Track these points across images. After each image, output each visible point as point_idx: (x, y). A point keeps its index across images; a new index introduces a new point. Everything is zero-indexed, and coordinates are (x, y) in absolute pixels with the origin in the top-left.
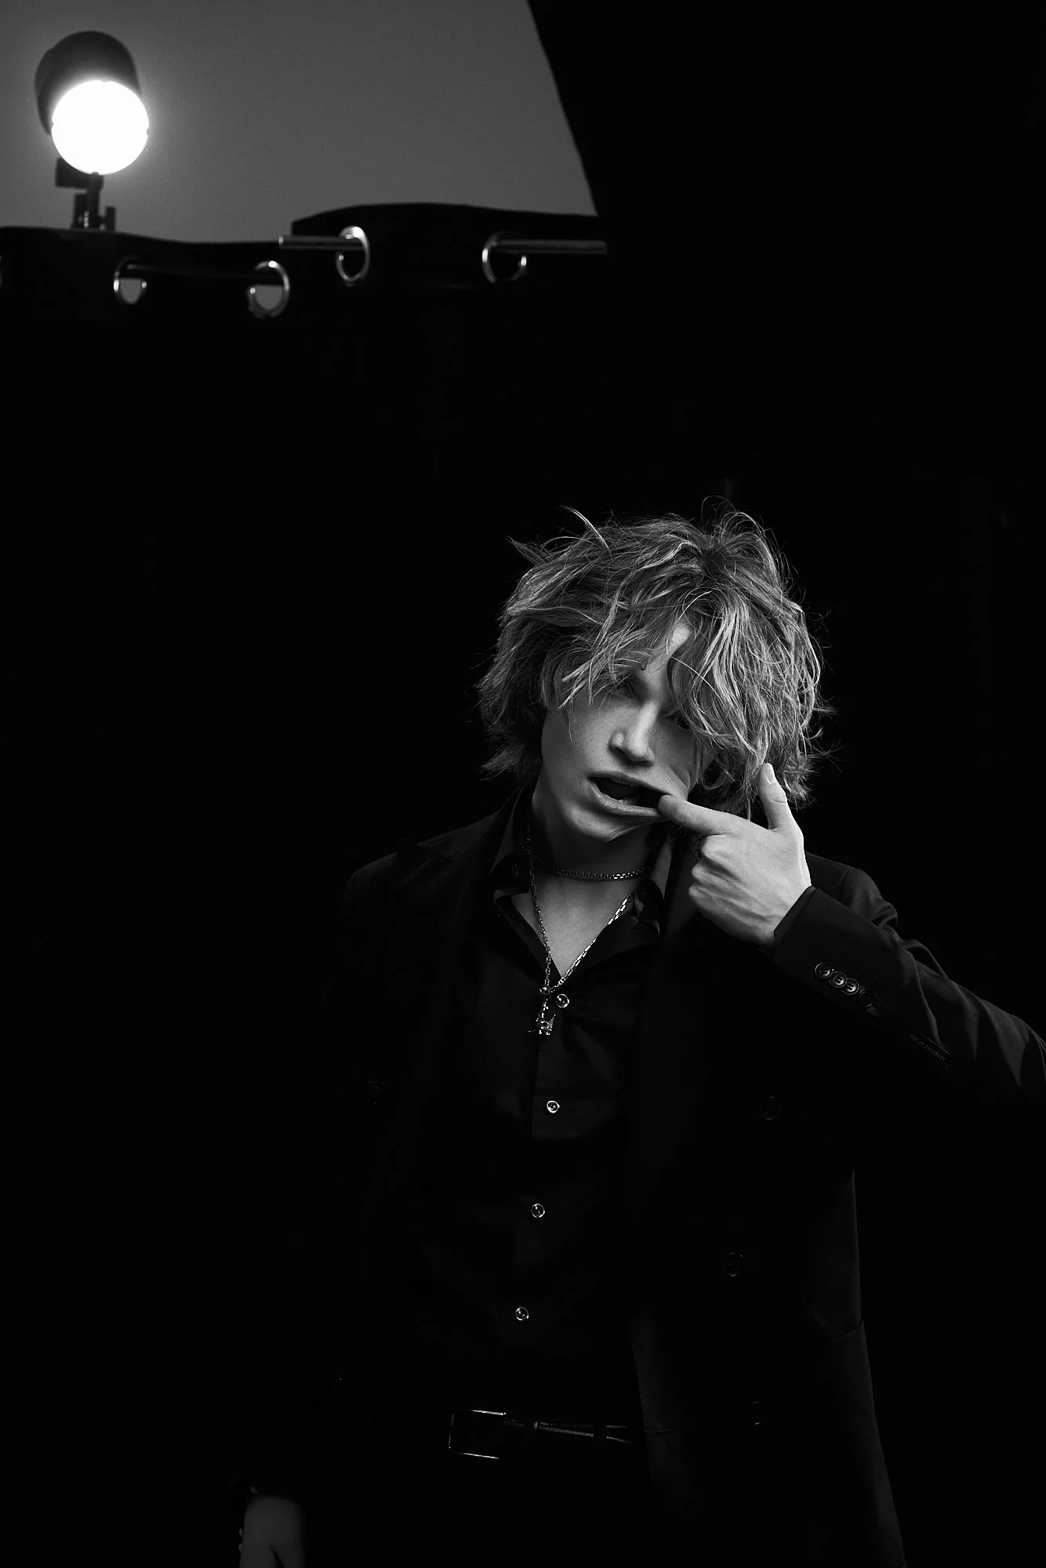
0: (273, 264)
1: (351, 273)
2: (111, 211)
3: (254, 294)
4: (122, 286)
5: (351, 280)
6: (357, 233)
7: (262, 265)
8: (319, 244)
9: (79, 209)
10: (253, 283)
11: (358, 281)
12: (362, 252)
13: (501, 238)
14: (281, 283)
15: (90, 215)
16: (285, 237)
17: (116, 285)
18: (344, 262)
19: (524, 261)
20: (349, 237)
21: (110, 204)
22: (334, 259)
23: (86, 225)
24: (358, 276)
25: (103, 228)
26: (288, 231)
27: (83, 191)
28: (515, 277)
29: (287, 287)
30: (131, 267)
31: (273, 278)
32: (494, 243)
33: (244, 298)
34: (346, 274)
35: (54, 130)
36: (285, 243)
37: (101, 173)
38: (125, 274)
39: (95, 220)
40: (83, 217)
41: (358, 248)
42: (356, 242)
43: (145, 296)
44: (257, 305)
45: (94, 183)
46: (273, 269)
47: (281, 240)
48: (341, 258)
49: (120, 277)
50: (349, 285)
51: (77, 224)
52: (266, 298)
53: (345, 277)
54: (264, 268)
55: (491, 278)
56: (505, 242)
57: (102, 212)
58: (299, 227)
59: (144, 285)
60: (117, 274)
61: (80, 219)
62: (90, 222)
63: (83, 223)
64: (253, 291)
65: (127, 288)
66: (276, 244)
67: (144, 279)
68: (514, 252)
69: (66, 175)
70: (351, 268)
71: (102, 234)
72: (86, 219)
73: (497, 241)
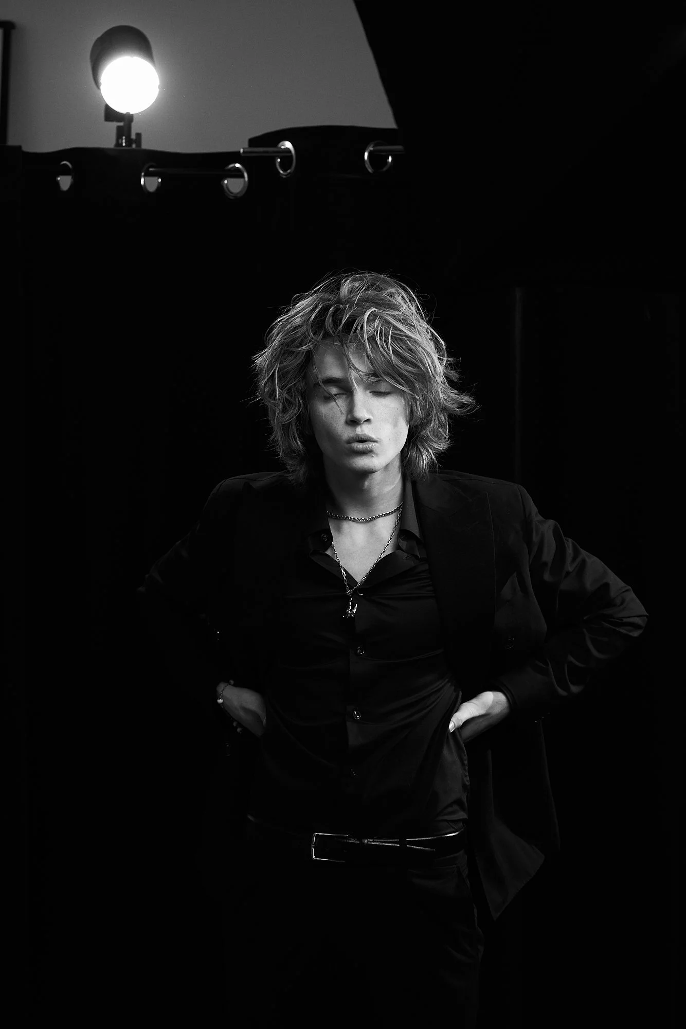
0: (238, 165)
1: (285, 170)
2: (139, 135)
3: (226, 184)
4: (146, 183)
5: (285, 173)
6: (288, 145)
7: (232, 166)
8: (264, 152)
9: (119, 137)
10: (226, 178)
11: (290, 173)
12: (292, 156)
13: (375, 145)
14: (243, 177)
15: (126, 139)
16: (244, 149)
17: (142, 182)
18: (280, 163)
19: (390, 159)
20: (283, 147)
21: (139, 131)
22: (275, 161)
23: (124, 144)
24: (289, 171)
25: (134, 146)
26: (246, 145)
27: (121, 124)
28: (385, 169)
29: (246, 179)
30: (151, 169)
31: (237, 174)
32: (372, 149)
33: (221, 186)
34: (282, 170)
35: (102, 87)
36: (244, 152)
37: (132, 112)
38: (148, 174)
39: (130, 142)
40: (122, 140)
41: (289, 154)
42: (288, 150)
43: (160, 188)
44: (229, 190)
45: (127, 119)
46: (238, 168)
47: (242, 151)
48: (279, 160)
49: (145, 176)
50: (284, 177)
51: (118, 144)
52: (234, 186)
53: (281, 172)
54: (232, 167)
55: (370, 170)
56: (379, 148)
57: (133, 136)
58: (253, 142)
59: (160, 180)
60: (143, 174)
61: (120, 141)
62: (125, 143)
63: (122, 143)
64: (226, 182)
65: (149, 183)
66: (240, 152)
67: (160, 177)
68: (384, 154)
69: (110, 114)
70: (285, 166)
71: (134, 150)
72: (124, 141)
73: (373, 147)
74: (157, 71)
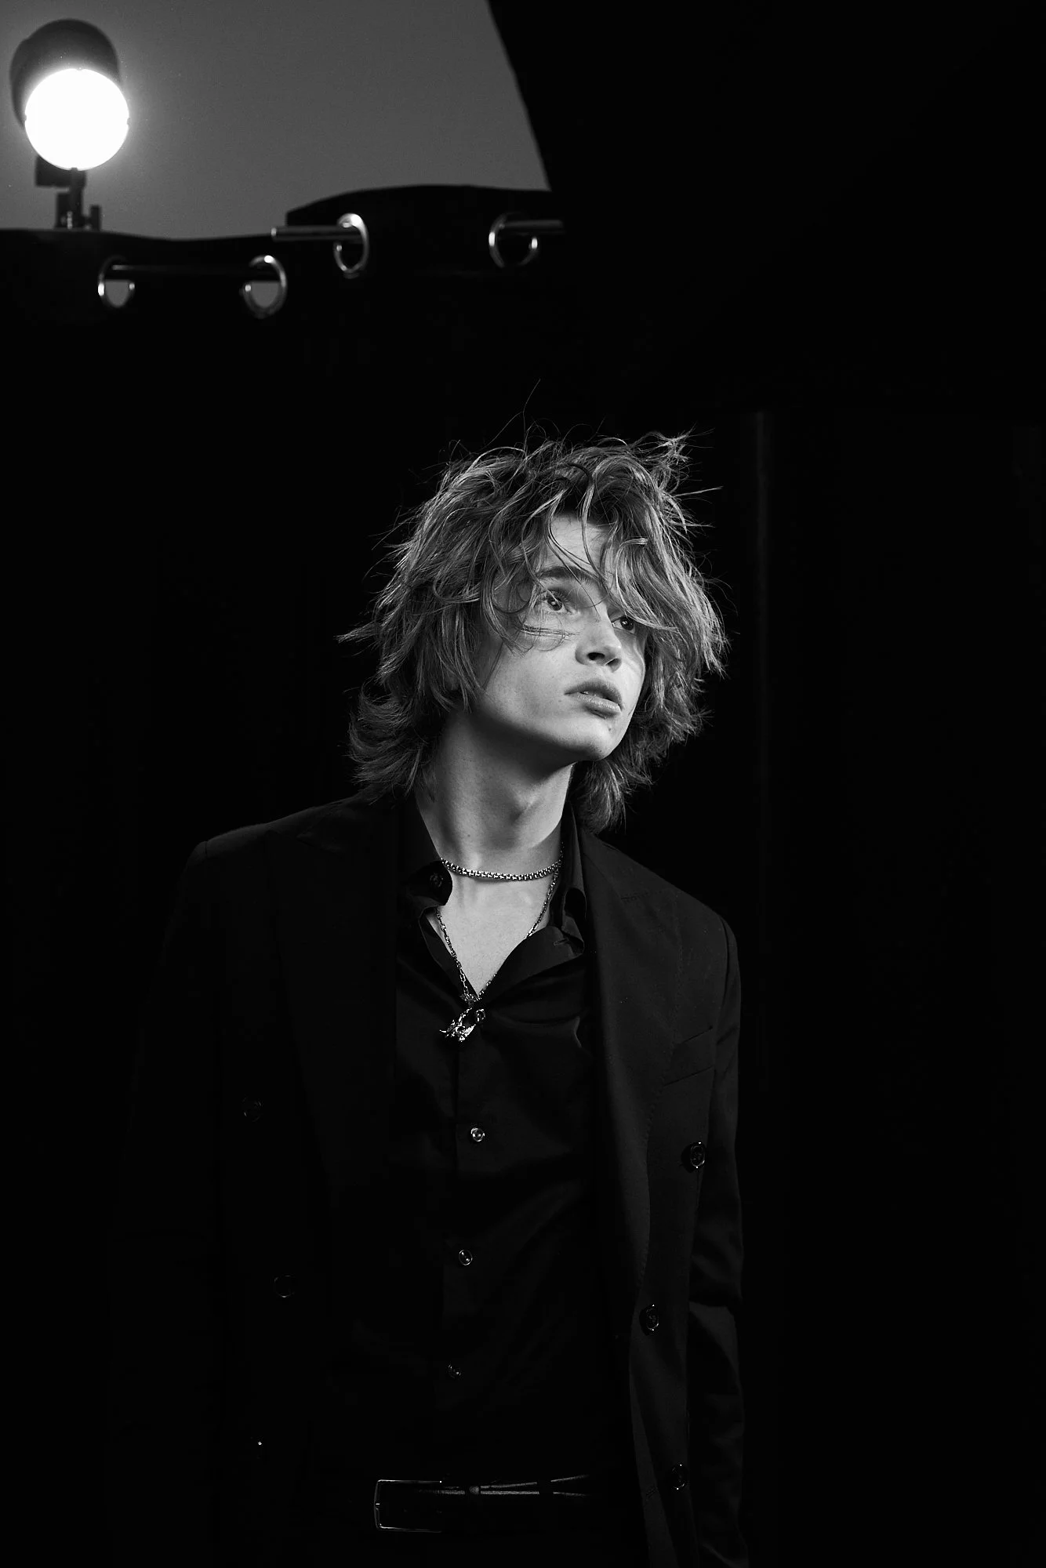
0: (269, 259)
1: (349, 265)
2: (96, 210)
3: (249, 293)
4: (109, 294)
5: (350, 271)
6: (355, 221)
7: (258, 260)
8: (314, 234)
9: (62, 211)
10: (248, 280)
11: (358, 271)
12: (361, 238)
13: (509, 219)
14: (277, 279)
15: (73, 216)
16: (278, 229)
17: (101, 290)
18: (342, 252)
19: (534, 244)
20: (346, 225)
21: (95, 203)
22: (332, 249)
23: (70, 225)
24: (357, 267)
25: (88, 228)
26: (282, 222)
27: (66, 190)
28: (526, 261)
29: (284, 283)
30: (117, 267)
31: (269, 274)
32: (501, 226)
33: (239, 296)
34: (345, 264)
35: (27, 124)
36: (278, 234)
37: (81, 167)
38: (111, 276)
39: (79, 220)
40: (67, 217)
41: (357, 237)
42: (355, 231)
43: (134, 299)
44: (252, 301)
45: (74, 180)
46: (269, 265)
47: (274, 232)
48: (339, 248)
49: (105, 280)
50: (350, 277)
51: (60, 224)
53: (344, 268)
54: (259, 263)
55: (499, 262)
56: (514, 224)
57: (86, 212)
58: (294, 217)
59: (132, 286)
60: (101, 276)
61: (63, 220)
62: (73, 222)
63: (66, 223)
64: (248, 288)
65: (113, 292)
66: (269, 237)
67: (132, 280)
68: (524, 234)
69: (46, 173)
70: (350, 257)
71: (87, 234)
72: (70, 220)
73: (505, 223)
74: (125, 95)
